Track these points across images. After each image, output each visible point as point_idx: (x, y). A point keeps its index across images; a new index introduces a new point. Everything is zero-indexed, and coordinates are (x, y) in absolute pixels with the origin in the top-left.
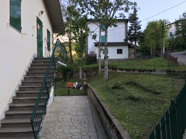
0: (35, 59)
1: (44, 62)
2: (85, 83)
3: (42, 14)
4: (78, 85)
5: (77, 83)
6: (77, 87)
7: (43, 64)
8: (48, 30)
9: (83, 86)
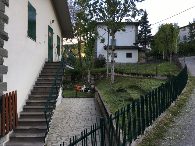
0: (46, 63)
1: (54, 66)
2: (93, 86)
3: (53, 22)
4: (85, 88)
5: (85, 86)
6: (84, 90)
7: (53, 67)
8: (58, 37)
9: (91, 89)
